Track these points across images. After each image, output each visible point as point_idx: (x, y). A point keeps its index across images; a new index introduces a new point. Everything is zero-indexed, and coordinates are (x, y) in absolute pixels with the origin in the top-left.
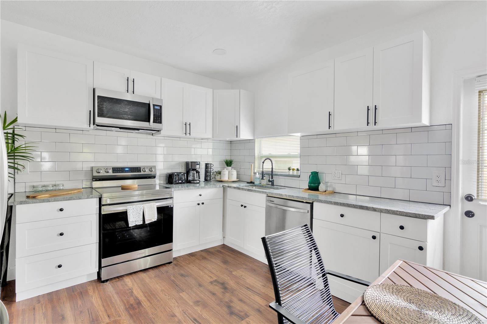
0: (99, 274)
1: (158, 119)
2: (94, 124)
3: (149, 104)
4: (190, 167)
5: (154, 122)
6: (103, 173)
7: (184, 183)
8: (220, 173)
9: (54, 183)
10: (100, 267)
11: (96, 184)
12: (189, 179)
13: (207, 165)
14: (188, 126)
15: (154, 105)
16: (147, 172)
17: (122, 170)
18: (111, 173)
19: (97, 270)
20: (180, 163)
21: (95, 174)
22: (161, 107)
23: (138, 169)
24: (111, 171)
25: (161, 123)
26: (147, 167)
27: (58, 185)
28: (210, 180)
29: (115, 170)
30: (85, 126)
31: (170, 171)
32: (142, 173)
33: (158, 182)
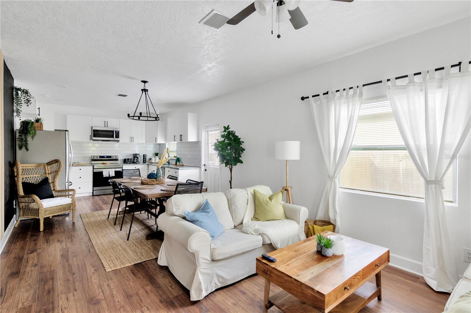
0: (93, 193)
1: (117, 136)
2: (92, 140)
3: (113, 131)
4: (135, 156)
5: (116, 138)
6: (96, 158)
7: (131, 163)
8: (151, 159)
9: (77, 161)
10: (93, 190)
11: (93, 162)
12: (134, 161)
13: (144, 155)
14: (132, 138)
15: (115, 131)
16: (114, 158)
17: (103, 157)
18: (99, 158)
19: (92, 191)
20: (131, 154)
21: (93, 158)
22: (119, 131)
23: (110, 157)
24: (99, 157)
25: (119, 138)
26: (114, 156)
27: (79, 162)
28: (146, 162)
29: (100, 157)
30: (89, 141)
31: (125, 158)
32: (112, 158)
33: (120, 162)
